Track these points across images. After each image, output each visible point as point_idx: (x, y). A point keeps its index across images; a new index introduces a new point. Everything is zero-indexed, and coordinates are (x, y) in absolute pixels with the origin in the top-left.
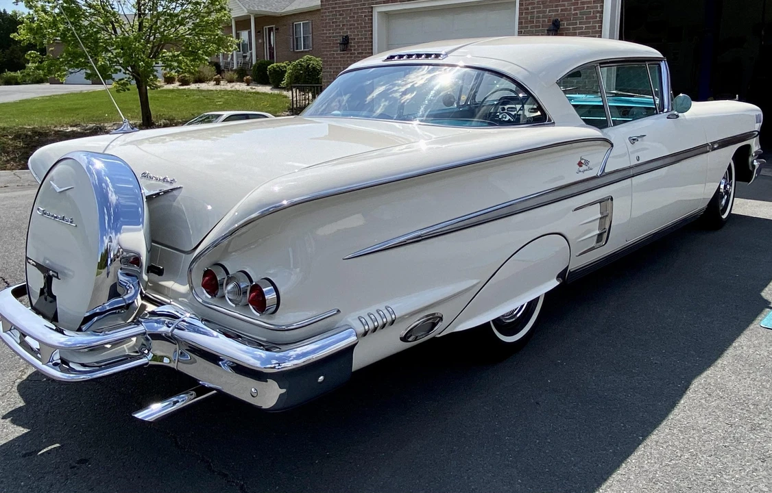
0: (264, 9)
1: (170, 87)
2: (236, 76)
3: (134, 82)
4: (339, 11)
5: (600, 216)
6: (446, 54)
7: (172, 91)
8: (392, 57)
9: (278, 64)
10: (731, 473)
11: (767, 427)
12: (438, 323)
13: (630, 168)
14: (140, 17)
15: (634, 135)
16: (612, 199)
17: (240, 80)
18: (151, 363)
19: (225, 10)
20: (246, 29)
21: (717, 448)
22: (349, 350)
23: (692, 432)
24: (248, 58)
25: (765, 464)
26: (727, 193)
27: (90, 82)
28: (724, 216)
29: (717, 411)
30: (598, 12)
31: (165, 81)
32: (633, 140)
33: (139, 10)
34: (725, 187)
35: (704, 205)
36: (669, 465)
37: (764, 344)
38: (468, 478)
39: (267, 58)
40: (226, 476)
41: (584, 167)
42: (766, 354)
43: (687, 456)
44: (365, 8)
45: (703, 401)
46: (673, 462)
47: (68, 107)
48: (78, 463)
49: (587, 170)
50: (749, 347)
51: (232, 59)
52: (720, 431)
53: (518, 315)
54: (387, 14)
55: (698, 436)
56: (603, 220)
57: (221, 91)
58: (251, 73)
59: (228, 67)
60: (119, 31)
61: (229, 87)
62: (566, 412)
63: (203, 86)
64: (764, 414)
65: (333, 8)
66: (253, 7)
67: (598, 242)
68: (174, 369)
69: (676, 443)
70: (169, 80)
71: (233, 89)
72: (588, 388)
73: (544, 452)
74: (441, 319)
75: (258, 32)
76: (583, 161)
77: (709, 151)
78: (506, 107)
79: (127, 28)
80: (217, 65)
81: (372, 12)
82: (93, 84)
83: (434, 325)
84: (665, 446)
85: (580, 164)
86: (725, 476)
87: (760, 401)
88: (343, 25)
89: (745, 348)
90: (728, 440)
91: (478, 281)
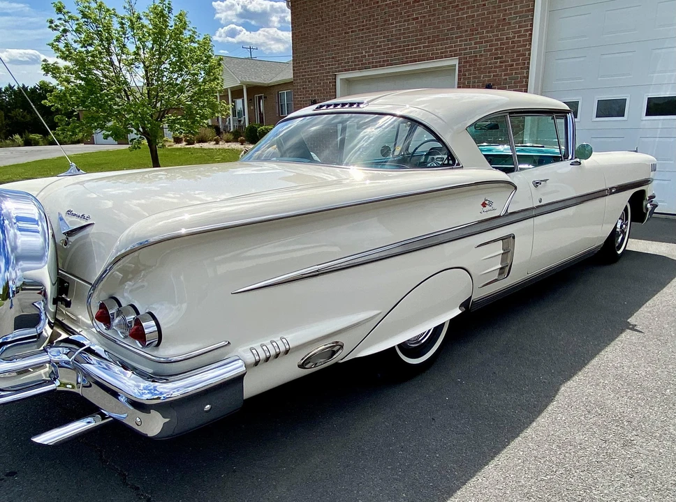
0: (254, 81)
1: (179, 146)
2: (231, 137)
3: (145, 142)
4: (309, 78)
5: (502, 252)
6: (368, 102)
7: (180, 149)
8: (321, 106)
9: (266, 127)
10: (600, 488)
11: (638, 444)
12: (338, 351)
13: (533, 208)
14: (148, 86)
15: (537, 179)
16: (514, 237)
17: (235, 140)
18: (59, 389)
19: (218, 80)
20: (240, 98)
21: (590, 463)
22: (239, 380)
23: (570, 447)
24: (242, 122)
25: (632, 479)
26: (623, 232)
27: (117, 143)
28: (619, 252)
29: (594, 427)
30: (525, 77)
31: (175, 141)
32: (537, 184)
33: (147, 79)
34: (621, 226)
35: (602, 242)
36: (544, 480)
37: (643, 365)
38: (358, 492)
39: (258, 122)
40: (137, 489)
41: (488, 207)
42: (643, 374)
43: (562, 471)
44: (330, 76)
45: (582, 418)
46: (549, 477)
47: (95, 162)
48: (6, 476)
49: (490, 210)
50: (629, 367)
51: (229, 123)
52: (595, 447)
53: (423, 341)
54: (348, 81)
55: (574, 452)
56: (505, 255)
57: (219, 149)
58: (244, 134)
59: (226, 129)
60: (131, 98)
61: (226, 146)
62: (458, 427)
63: (205, 145)
64: (637, 430)
65: (303, 76)
66: (245, 78)
67: (499, 274)
68: (79, 394)
69: (554, 459)
70: (177, 140)
71: (230, 148)
72: (480, 405)
73: (432, 467)
74: (342, 347)
75: (250, 100)
76: (487, 202)
77: (607, 195)
78: (435, 157)
79: (138, 95)
80: (217, 129)
81: (335, 79)
82: (118, 144)
83: (334, 353)
84: (542, 461)
85: (484, 205)
86: (594, 491)
87: (634, 419)
88: (312, 91)
89: (625, 368)
90: (601, 456)
91: (379, 312)
